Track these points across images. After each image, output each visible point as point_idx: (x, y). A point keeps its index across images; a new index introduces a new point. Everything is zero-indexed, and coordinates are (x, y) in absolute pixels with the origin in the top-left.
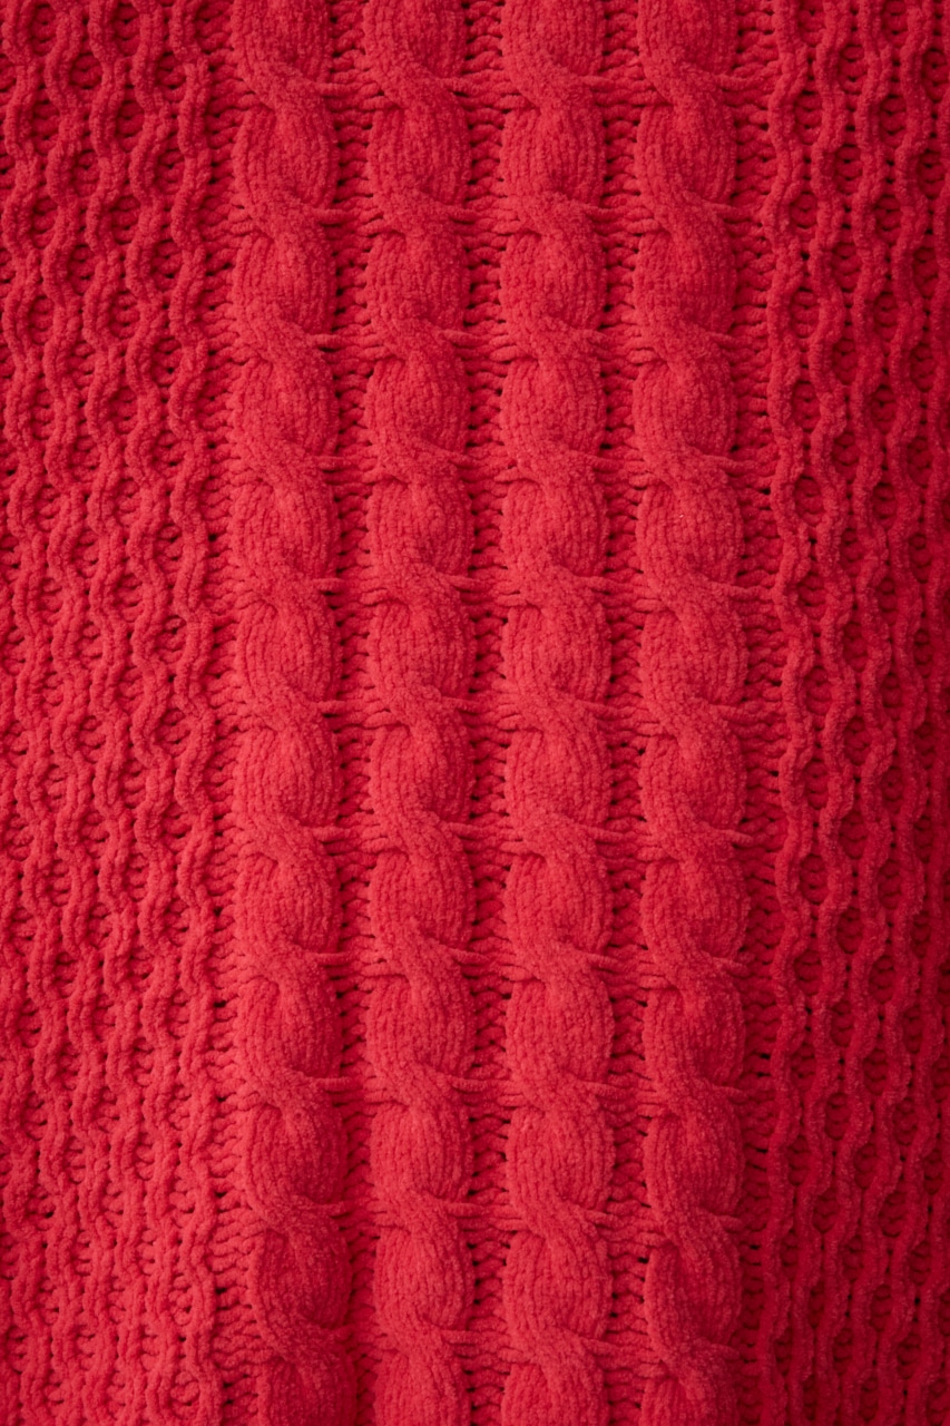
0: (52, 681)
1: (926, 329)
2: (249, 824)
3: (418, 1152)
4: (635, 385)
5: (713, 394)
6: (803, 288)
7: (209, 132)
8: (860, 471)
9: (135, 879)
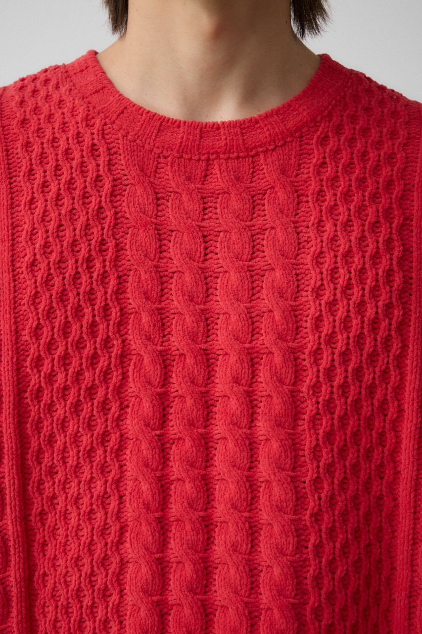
0: (68, 543)
1: (359, 425)
4: (260, 447)
5: (286, 451)
6: (318, 414)
7: (122, 362)
8: (337, 474)
9: (95, 610)
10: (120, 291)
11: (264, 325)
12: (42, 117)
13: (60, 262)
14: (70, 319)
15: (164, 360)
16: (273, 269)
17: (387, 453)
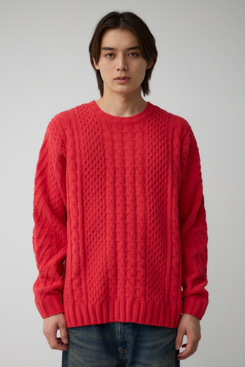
0: (93, 210)
1: (158, 184)
2: (108, 221)
3: (121, 245)
4: (137, 189)
5: (142, 189)
6: (149, 181)
7: (105, 170)
8: (154, 194)
9: (99, 225)
10: (104, 154)
11: (137, 162)
12: (84, 116)
13: (90, 147)
14: (93, 160)
15: (115, 169)
16: (138, 149)
17: (165, 190)
